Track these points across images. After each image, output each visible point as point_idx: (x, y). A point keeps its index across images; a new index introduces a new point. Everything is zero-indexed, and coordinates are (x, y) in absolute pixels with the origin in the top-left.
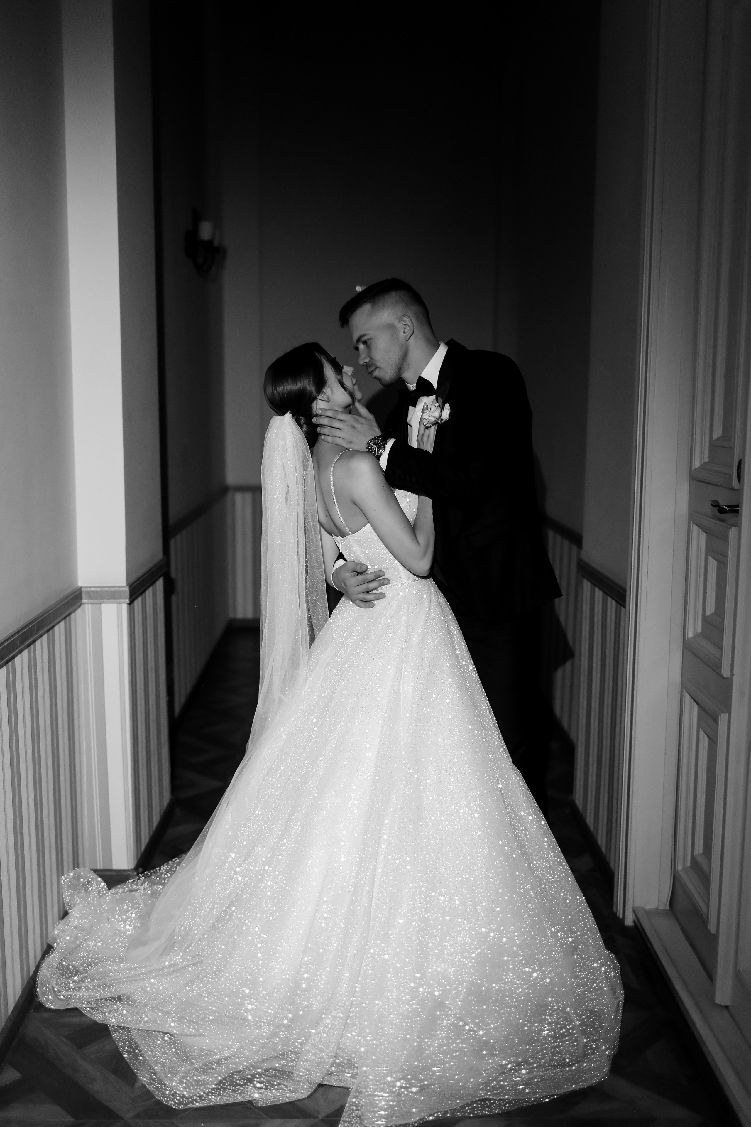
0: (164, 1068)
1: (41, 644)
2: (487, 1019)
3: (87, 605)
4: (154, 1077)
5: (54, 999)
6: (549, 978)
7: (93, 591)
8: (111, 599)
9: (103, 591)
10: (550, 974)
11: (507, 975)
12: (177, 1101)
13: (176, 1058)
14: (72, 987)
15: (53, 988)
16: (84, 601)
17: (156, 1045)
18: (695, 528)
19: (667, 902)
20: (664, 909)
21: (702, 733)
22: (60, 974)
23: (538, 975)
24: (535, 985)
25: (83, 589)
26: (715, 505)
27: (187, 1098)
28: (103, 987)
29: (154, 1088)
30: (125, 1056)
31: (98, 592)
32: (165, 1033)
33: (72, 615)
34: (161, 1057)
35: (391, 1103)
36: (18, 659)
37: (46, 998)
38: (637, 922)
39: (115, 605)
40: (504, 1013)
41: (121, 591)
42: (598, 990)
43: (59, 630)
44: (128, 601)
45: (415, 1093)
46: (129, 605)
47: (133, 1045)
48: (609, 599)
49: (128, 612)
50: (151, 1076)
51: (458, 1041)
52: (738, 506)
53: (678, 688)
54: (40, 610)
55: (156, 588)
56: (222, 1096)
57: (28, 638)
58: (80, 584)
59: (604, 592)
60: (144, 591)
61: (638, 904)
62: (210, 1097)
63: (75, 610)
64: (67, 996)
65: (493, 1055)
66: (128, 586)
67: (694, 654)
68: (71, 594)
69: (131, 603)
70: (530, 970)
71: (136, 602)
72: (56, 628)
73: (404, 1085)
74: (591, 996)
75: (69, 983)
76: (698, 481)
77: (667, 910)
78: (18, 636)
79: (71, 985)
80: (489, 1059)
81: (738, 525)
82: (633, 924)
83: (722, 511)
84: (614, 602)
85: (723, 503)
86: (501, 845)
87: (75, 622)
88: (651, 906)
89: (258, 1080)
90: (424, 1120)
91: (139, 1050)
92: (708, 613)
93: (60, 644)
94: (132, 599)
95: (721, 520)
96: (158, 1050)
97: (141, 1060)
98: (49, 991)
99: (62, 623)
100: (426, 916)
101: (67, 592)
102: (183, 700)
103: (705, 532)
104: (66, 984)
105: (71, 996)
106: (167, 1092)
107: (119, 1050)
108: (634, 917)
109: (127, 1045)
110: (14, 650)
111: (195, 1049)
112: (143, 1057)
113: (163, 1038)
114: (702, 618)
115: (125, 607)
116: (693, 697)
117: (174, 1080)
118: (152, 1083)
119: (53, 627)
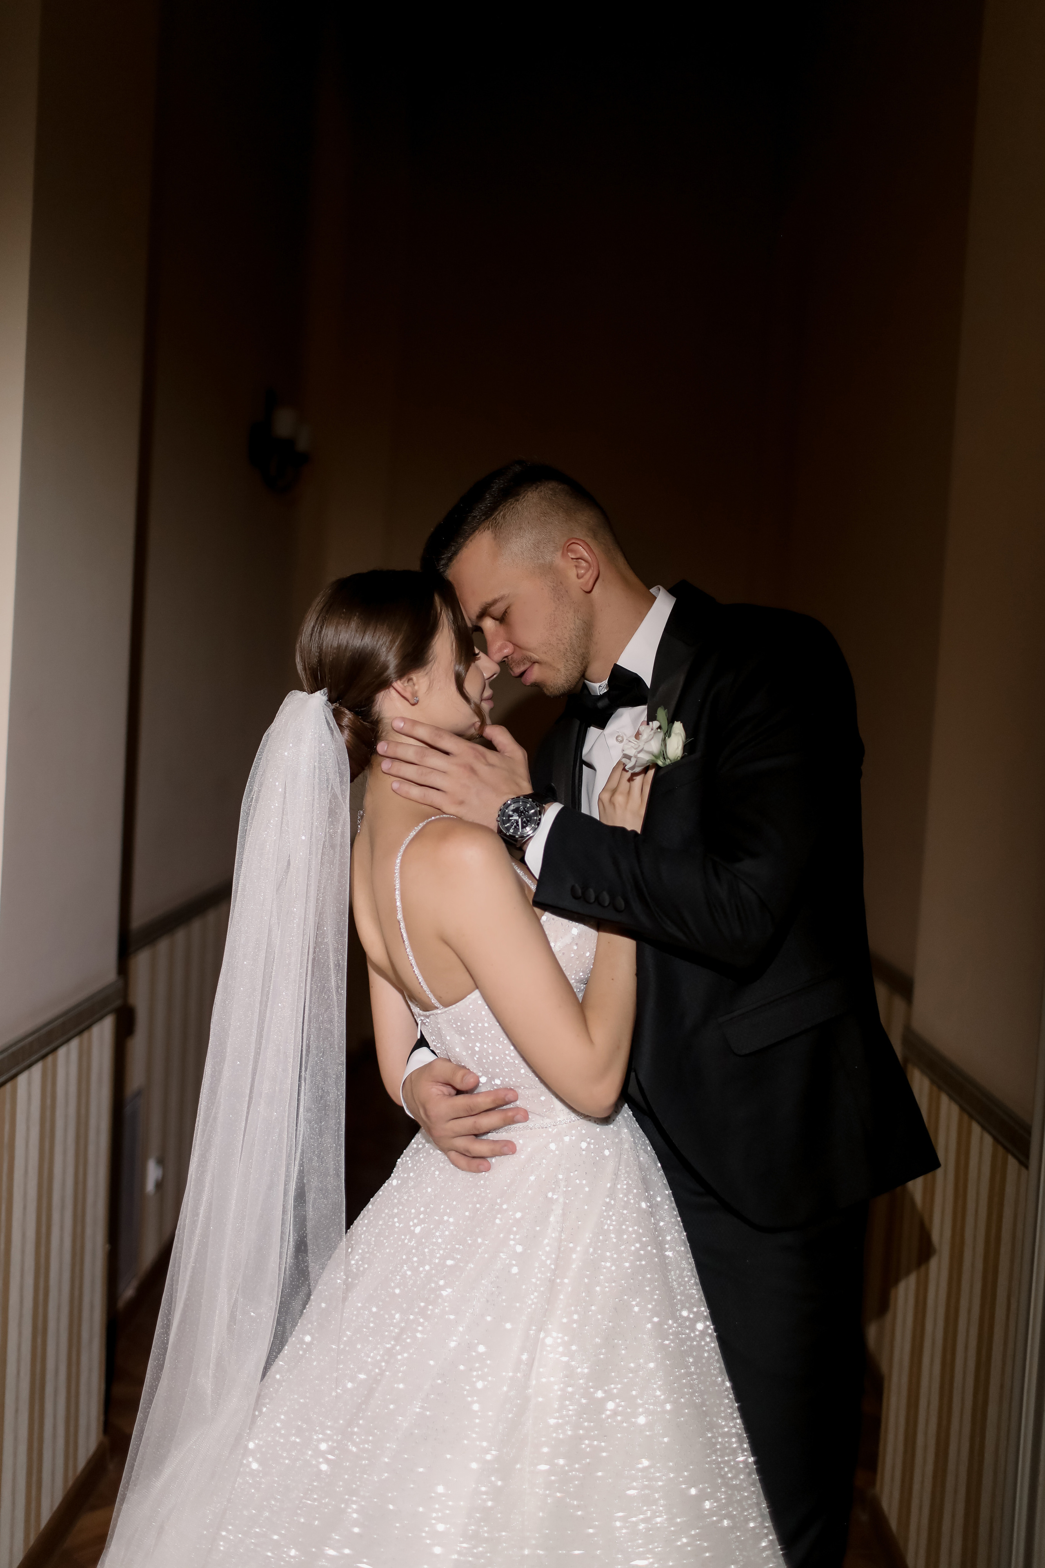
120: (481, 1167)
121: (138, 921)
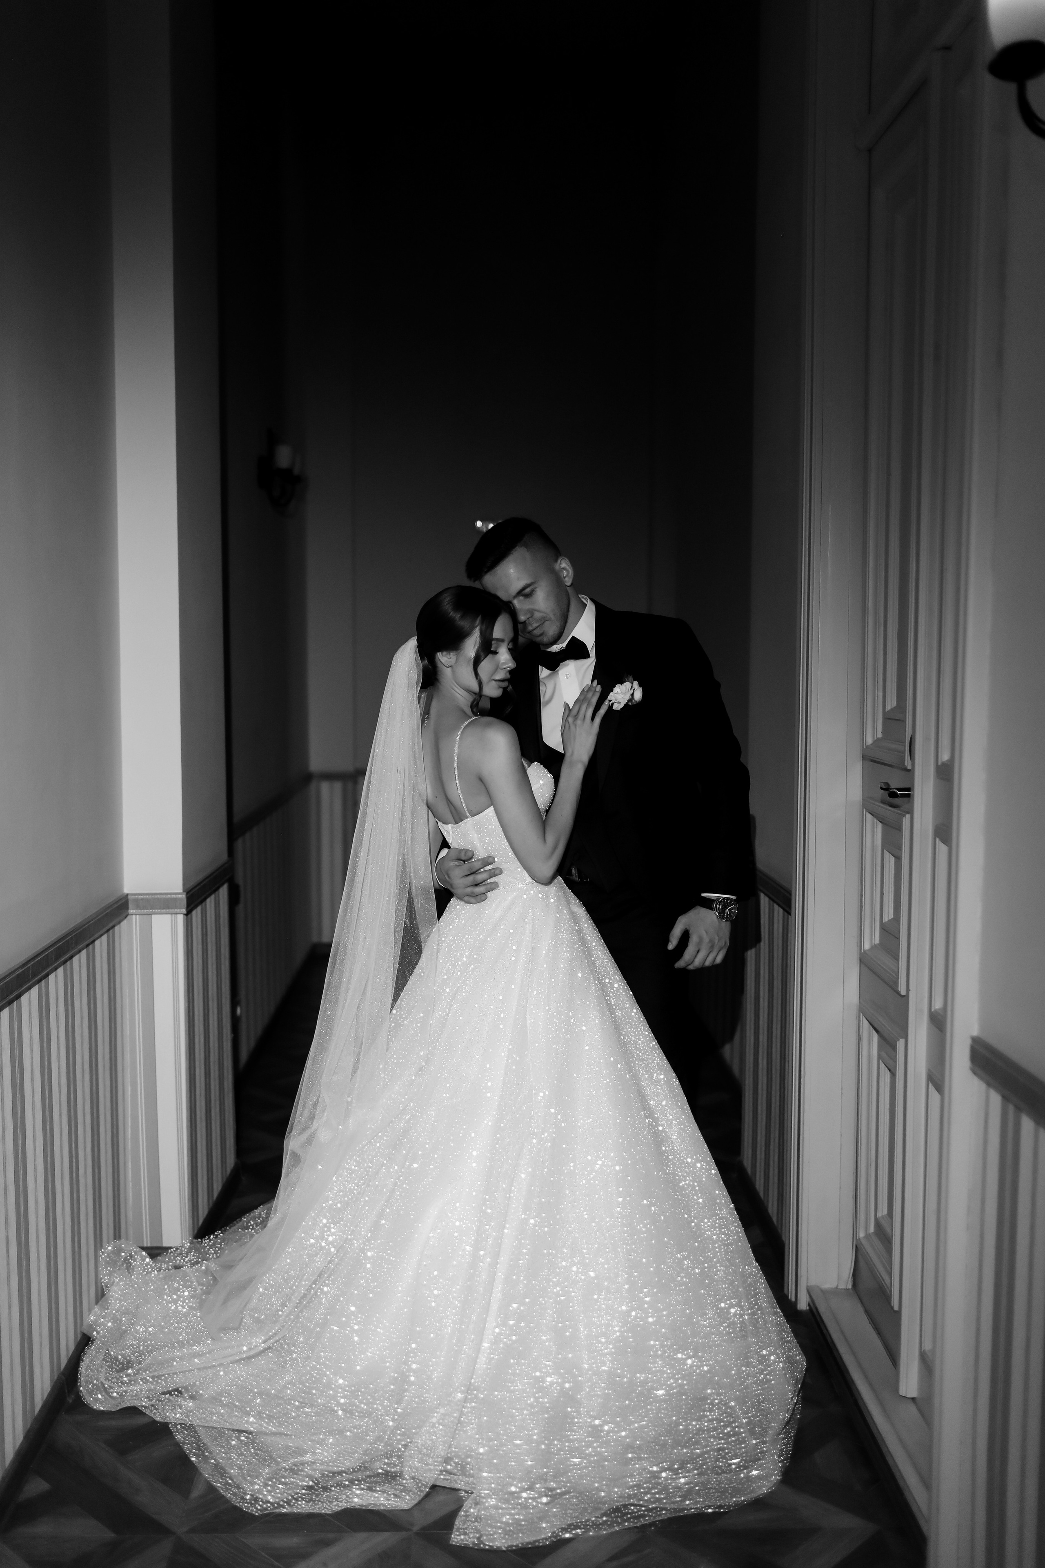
0: (242, 1471)
1: (80, 961)
2: (631, 1417)
3: (134, 916)
4: (230, 1481)
5: (105, 1398)
6: (707, 1365)
7: (142, 899)
8: (164, 909)
9: (155, 899)
10: (709, 1360)
11: (655, 1363)
12: (259, 1508)
13: (257, 1459)
14: (125, 1381)
15: (103, 1385)
16: (131, 911)
17: (231, 1446)
18: (869, 816)
19: (849, 1278)
20: (845, 1288)
21: (882, 1066)
22: (108, 1366)
23: (694, 1362)
24: (690, 1374)
25: (129, 897)
26: (886, 788)
27: (272, 1504)
28: (165, 1377)
29: (231, 1494)
30: (193, 1459)
31: (148, 900)
32: (241, 1432)
33: (116, 928)
34: (237, 1460)
35: (517, 1517)
36: (52, 977)
37: (93, 1398)
38: (811, 1305)
39: (169, 916)
40: (651, 1410)
41: (176, 899)
42: (764, 1383)
43: (101, 945)
44: (184, 911)
45: (546, 1504)
46: (185, 916)
47: (202, 1447)
48: (776, 906)
49: (184, 925)
50: (227, 1481)
51: (595, 1445)
52: (909, 789)
53: (854, 1011)
54: (79, 920)
55: (219, 895)
56: (314, 1501)
57: (64, 954)
58: (126, 890)
59: (770, 898)
60: (205, 899)
61: (813, 1282)
62: (300, 1503)
63: (119, 923)
64: (121, 1393)
65: (640, 1459)
66: (185, 893)
67: (870, 969)
68: (116, 903)
69: (188, 913)
70: (684, 1356)
71: (194, 913)
72: (97, 943)
73: (531, 1496)
74: (757, 1391)
75: (122, 1377)
76: (872, 761)
77: (849, 1289)
78: (52, 949)
79: (125, 1379)
80: (635, 1464)
81: (911, 812)
82: (808, 1308)
83: (893, 795)
84: (781, 910)
85: (894, 784)
86: (647, 1204)
87: (120, 937)
88: (829, 1283)
89: (357, 1487)
90: (559, 1538)
91: (209, 1452)
92: (885, 919)
93: (102, 962)
94: (190, 908)
95: (892, 806)
96: (233, 1451)
97: (212, 1463)
98: (98, 1389)
99: (105, 937)
100: (555, 1290)
101: (111, 900)
102: (252, 1044)
103: (881, 822)
104: (118, 1379)
105: (126, 1392)
106: (248, 1497)
107: (185, 1453)
108: (809, 1300)
109: (194, 1447)
110: (48, 966)
111: (280, 1448)
112: (215, 1460)
113: (238, 1438)
114: (880, 926)
115: (180, 919)
116: (871, 1022)
117: (256, 1483)
118: (227, 1489)
119: (93, 941)
120: (483, 898)
121: (236, 819)
